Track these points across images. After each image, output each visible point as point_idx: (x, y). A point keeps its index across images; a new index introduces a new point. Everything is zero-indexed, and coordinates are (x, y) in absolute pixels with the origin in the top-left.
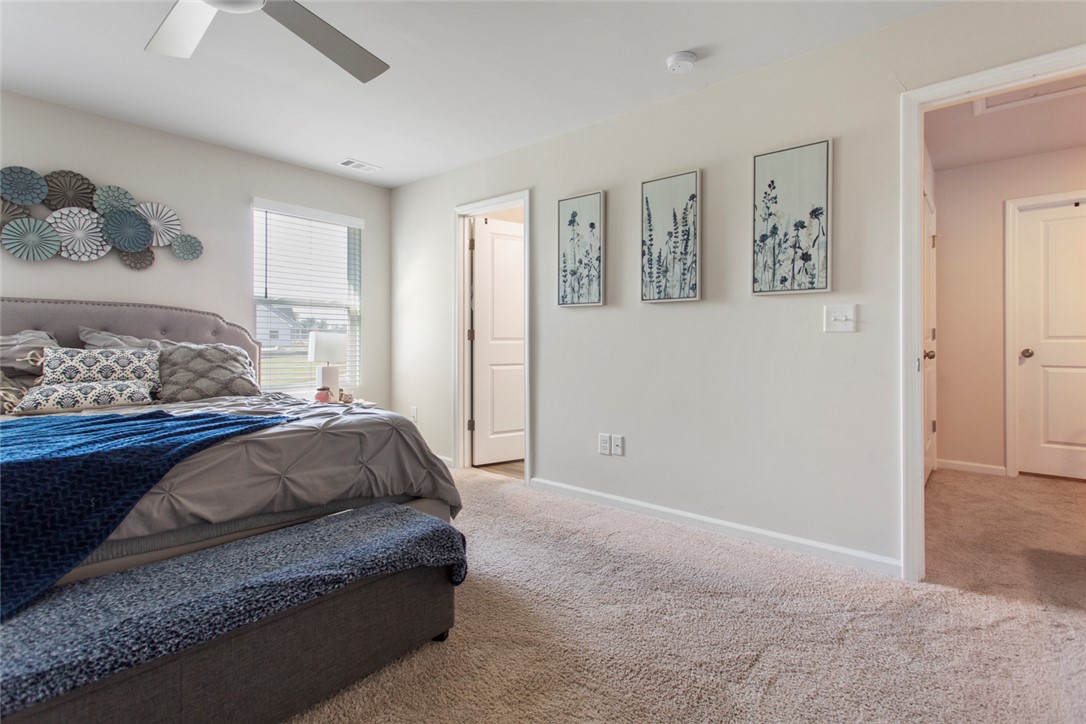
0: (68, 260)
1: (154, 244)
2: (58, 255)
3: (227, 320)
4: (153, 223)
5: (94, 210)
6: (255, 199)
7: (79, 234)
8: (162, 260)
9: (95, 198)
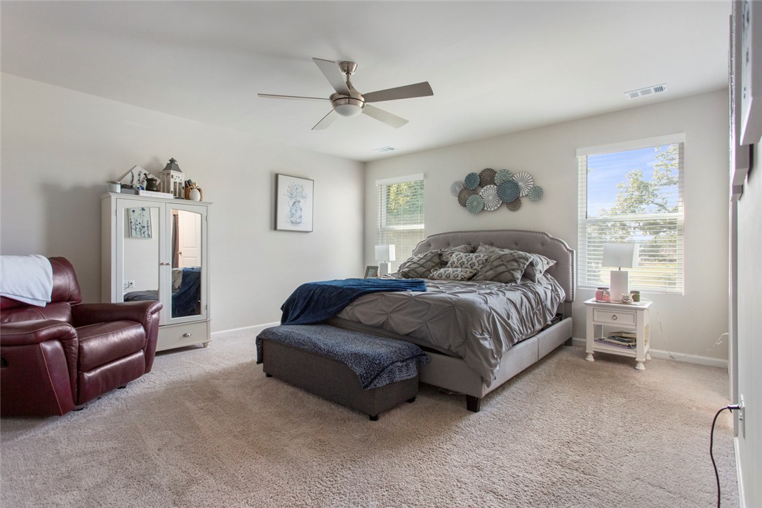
0: (487, 211)
1: (521, 195)
2: (483, 209)
3: (551, 236)
4: (520, 184)
5: (495, 184)
6: (578, 151)
7: (491, 198)
8: (525, 203)
9: (495, 178)
